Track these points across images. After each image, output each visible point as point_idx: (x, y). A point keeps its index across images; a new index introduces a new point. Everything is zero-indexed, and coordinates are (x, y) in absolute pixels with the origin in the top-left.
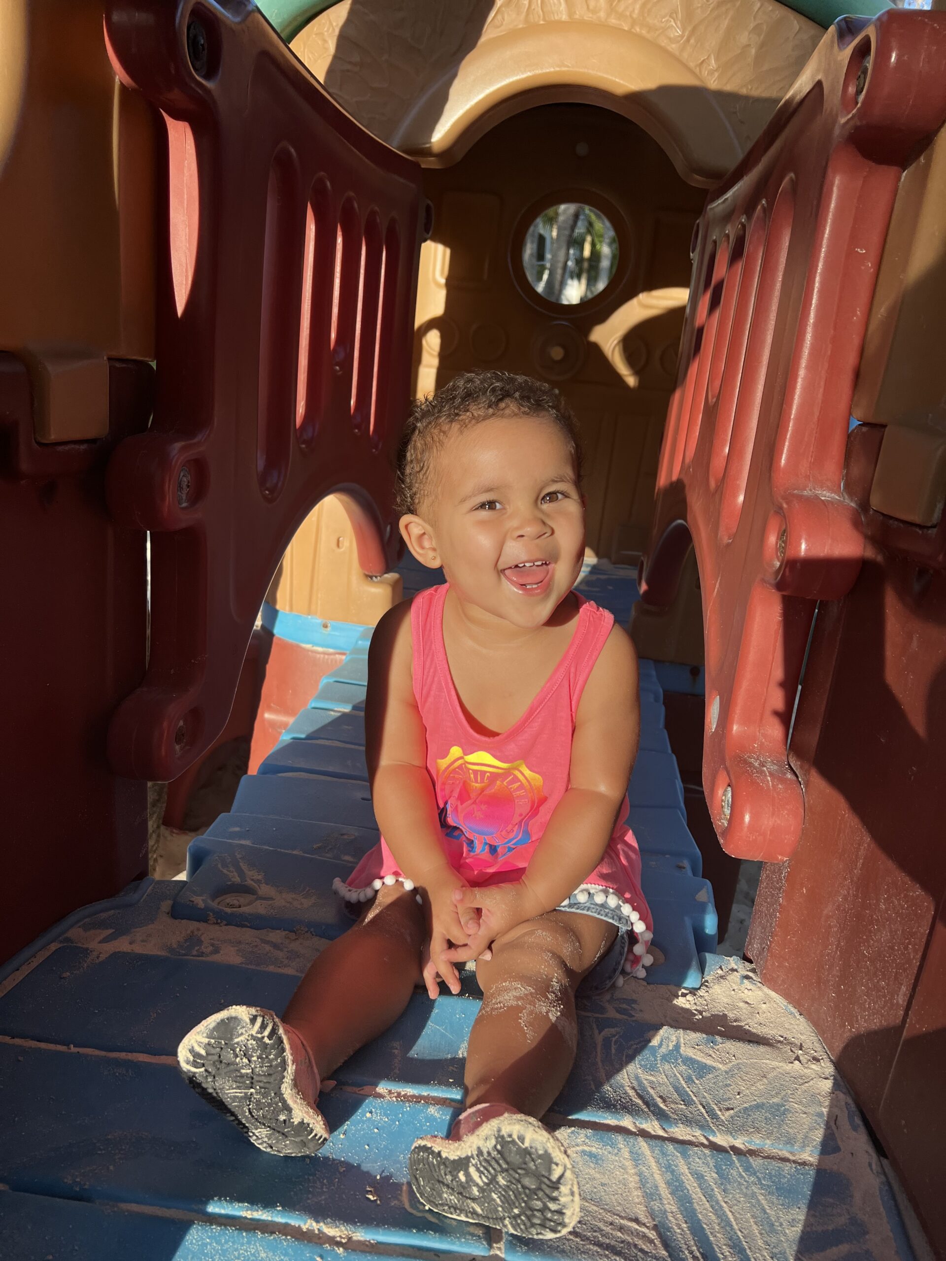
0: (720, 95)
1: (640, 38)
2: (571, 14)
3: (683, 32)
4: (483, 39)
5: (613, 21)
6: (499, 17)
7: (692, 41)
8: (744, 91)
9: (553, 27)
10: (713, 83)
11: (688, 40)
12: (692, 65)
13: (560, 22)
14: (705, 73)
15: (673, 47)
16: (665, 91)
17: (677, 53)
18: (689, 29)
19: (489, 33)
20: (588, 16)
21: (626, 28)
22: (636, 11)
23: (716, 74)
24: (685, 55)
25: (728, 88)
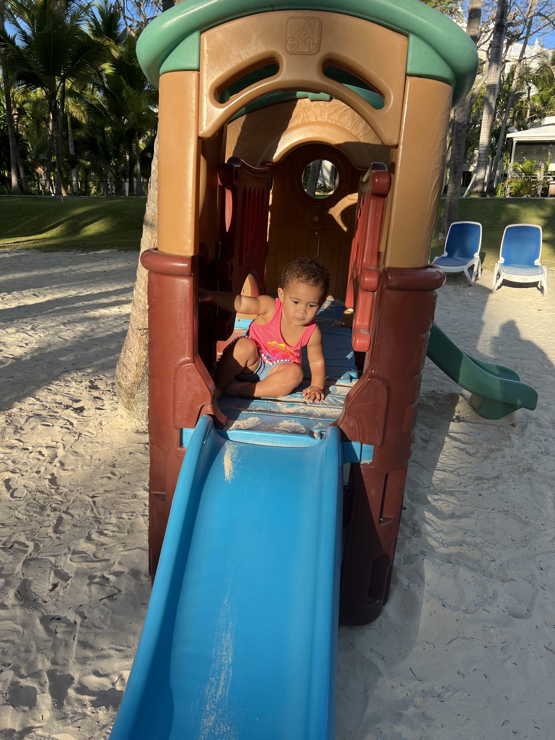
0: (364, 144)
1: (338, 126)
2: (316, 119)
3: (352, 124)
4: (289, 127)
5: (329, 121)
6: (294, 120)
7: (355, 127)
8: (371, 143)
9: (311, 123)
10: (362, 140)
11: (353, 127)
12: (355, 134)
13: (313, 122)
14: (359, 137)
15: (349, 129)
16: (346, 143)
17: (350, 131)
18: (354, 123)
19: (290, 125)
20: (322, 120)
21: (334, 123)
22: (337, 118)
23: (363, 137)
24: (353, 132)
25: (366, 142)
